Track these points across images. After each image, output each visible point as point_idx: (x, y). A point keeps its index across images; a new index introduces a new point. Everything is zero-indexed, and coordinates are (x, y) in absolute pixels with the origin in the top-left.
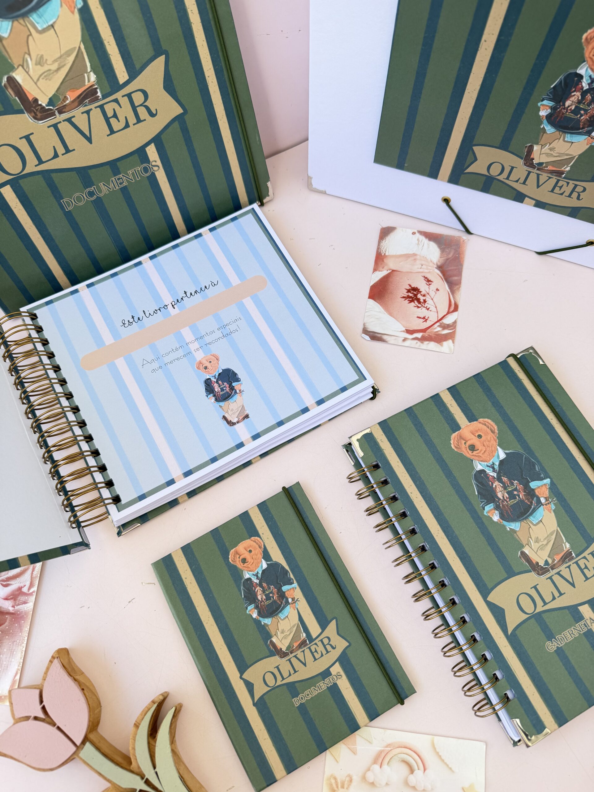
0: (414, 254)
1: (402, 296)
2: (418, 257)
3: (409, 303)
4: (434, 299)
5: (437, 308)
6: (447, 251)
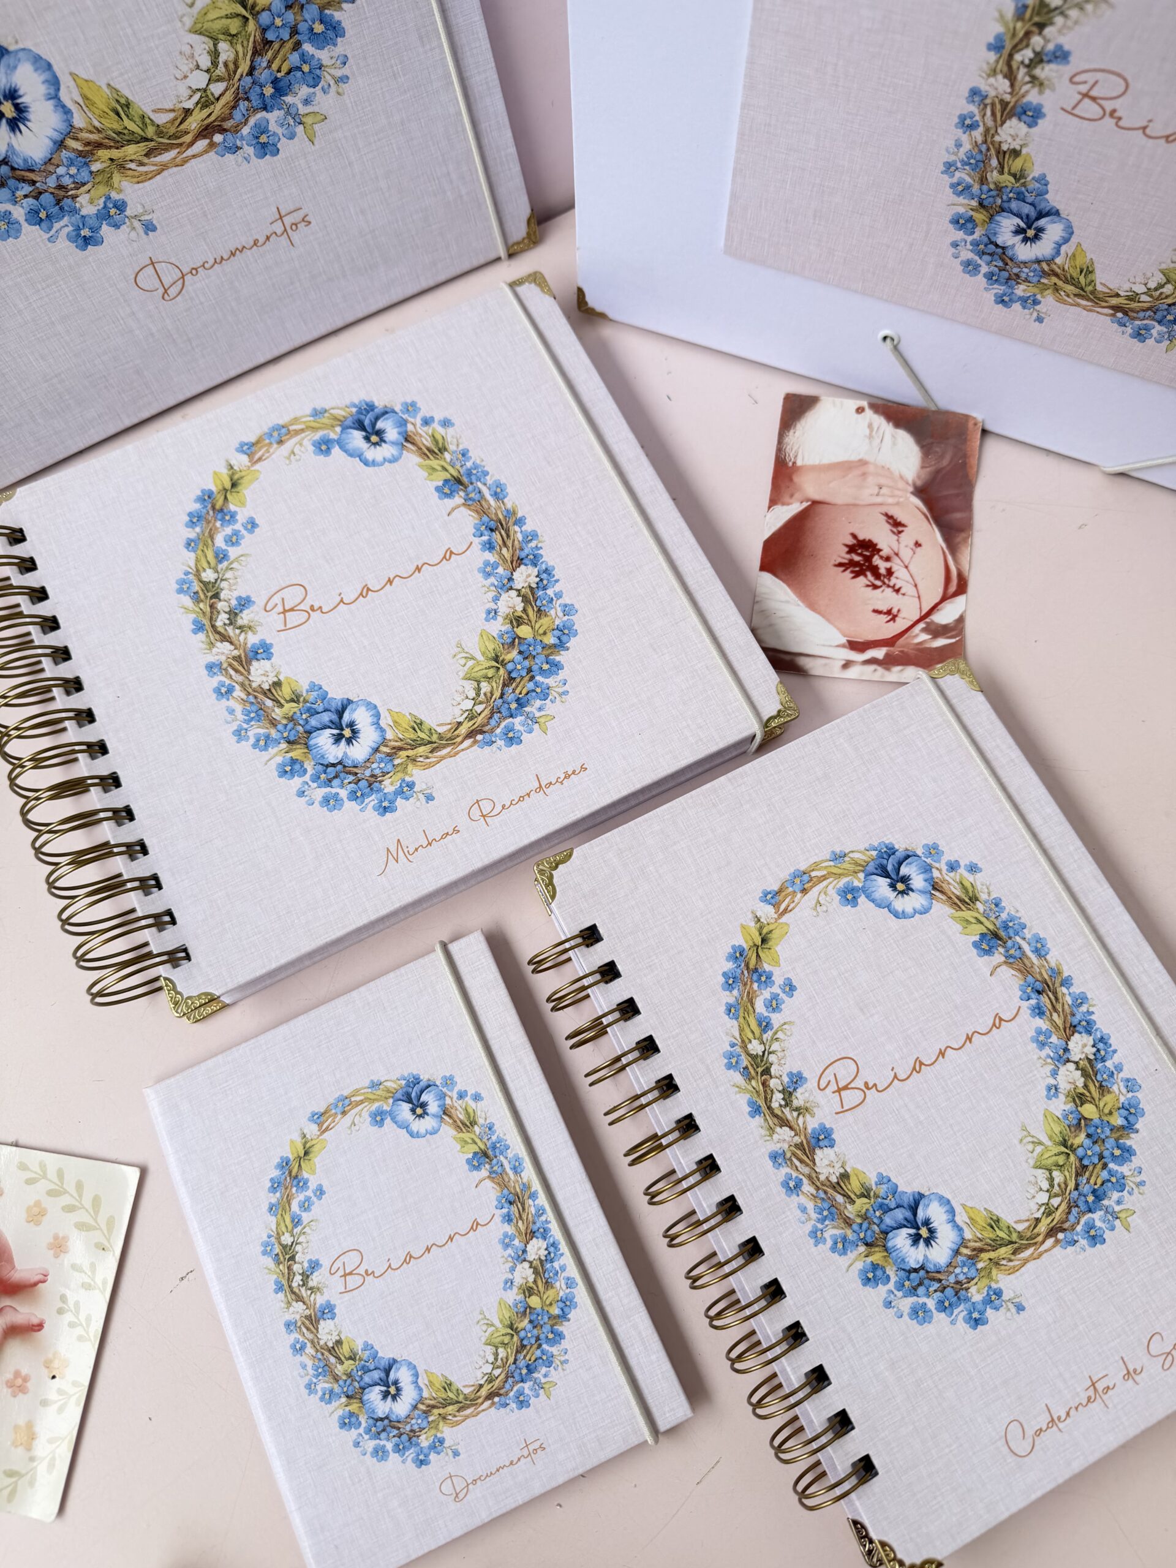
1: (837, 563)
2: (871, 468)
4: (911, 567)
5: (919, 587)
6: (937, 449)
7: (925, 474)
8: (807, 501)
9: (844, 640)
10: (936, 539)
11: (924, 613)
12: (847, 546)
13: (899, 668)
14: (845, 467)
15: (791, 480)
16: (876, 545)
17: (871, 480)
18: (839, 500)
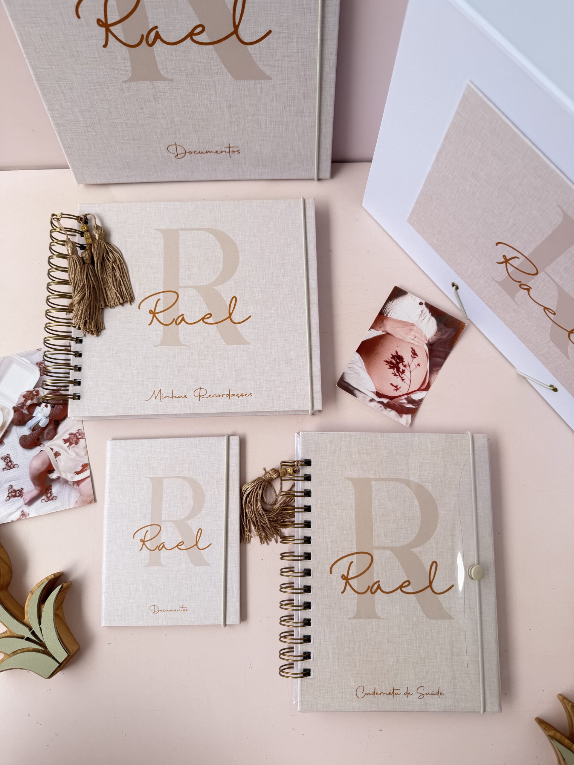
4: (411, 373)
5: (412, 381)
6: (444, 330)
7: (434, 338)
8: (385, 332)
9: (375, 390)
10: (427, 366)
12: (392, 355)
13: (389, 409)
14: (405, 324)
15: (383, 321)
16: (403, 359)
17: (413, 333)
18: (397, 337)
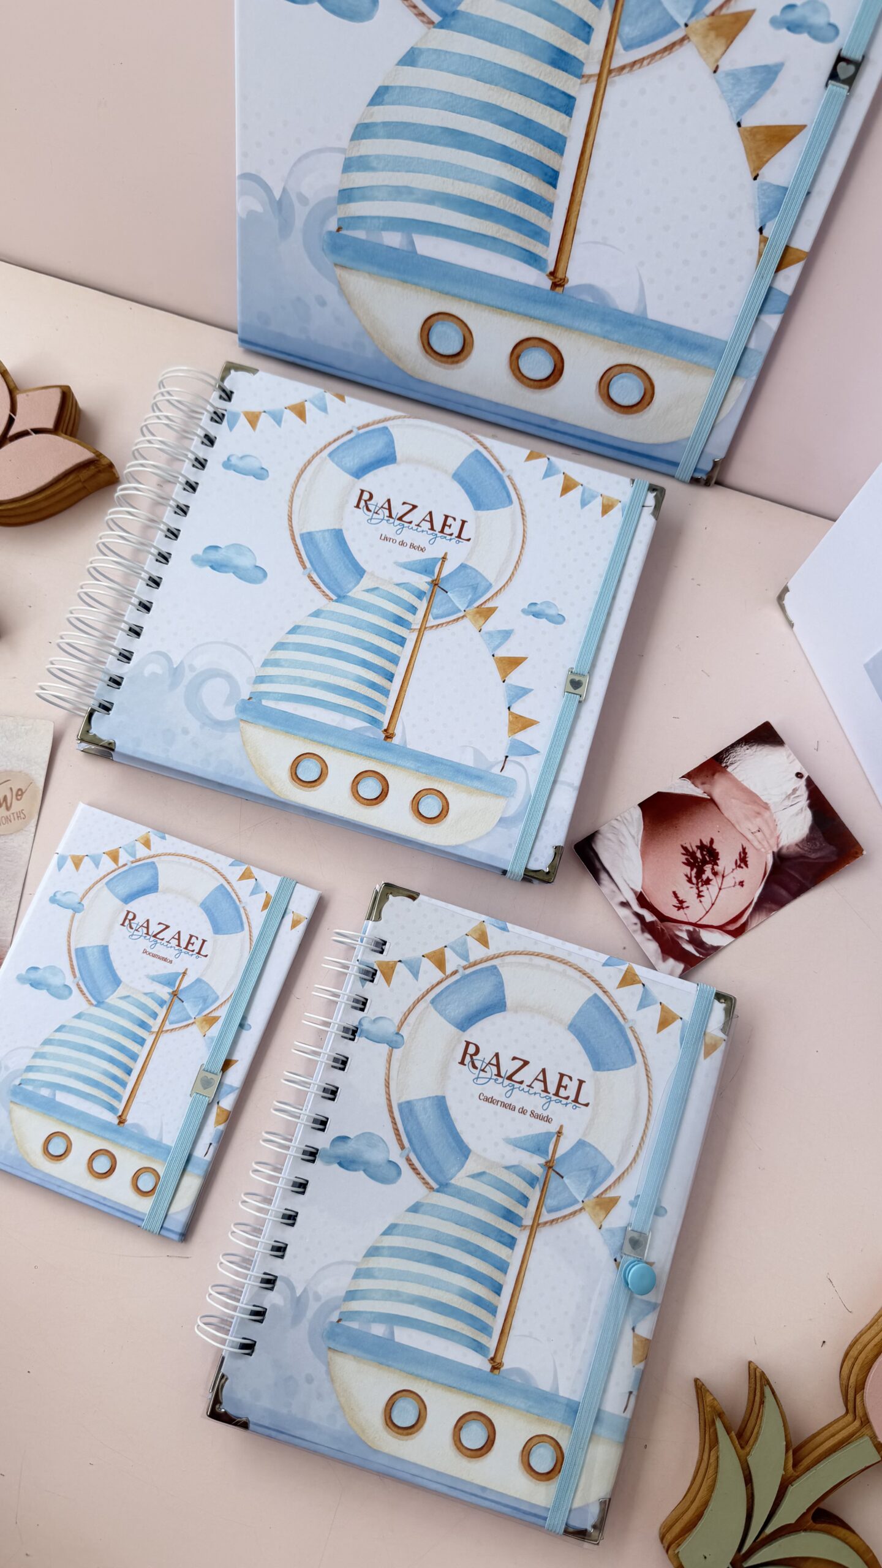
0: (766, 804)
2: (767, 814)
3: (684, 863)
4: (722, 891)
6: (818, 844)
7: (793, 850)
8: (709, 795)
10: (755, 893)
11: (699, 923)
14: (753, 798)
